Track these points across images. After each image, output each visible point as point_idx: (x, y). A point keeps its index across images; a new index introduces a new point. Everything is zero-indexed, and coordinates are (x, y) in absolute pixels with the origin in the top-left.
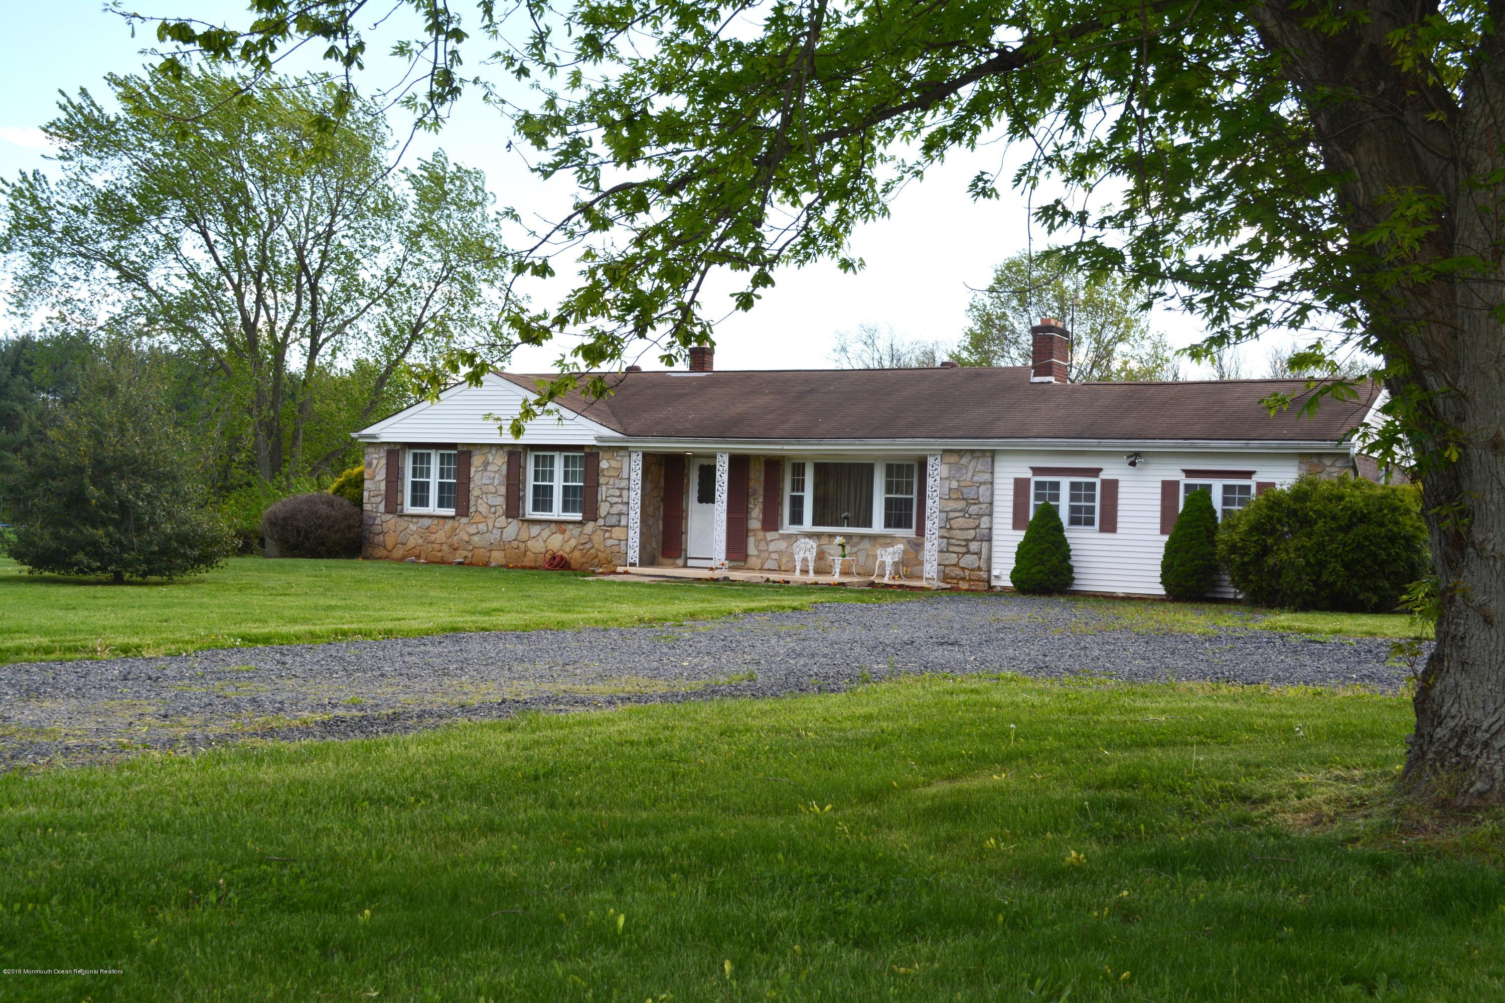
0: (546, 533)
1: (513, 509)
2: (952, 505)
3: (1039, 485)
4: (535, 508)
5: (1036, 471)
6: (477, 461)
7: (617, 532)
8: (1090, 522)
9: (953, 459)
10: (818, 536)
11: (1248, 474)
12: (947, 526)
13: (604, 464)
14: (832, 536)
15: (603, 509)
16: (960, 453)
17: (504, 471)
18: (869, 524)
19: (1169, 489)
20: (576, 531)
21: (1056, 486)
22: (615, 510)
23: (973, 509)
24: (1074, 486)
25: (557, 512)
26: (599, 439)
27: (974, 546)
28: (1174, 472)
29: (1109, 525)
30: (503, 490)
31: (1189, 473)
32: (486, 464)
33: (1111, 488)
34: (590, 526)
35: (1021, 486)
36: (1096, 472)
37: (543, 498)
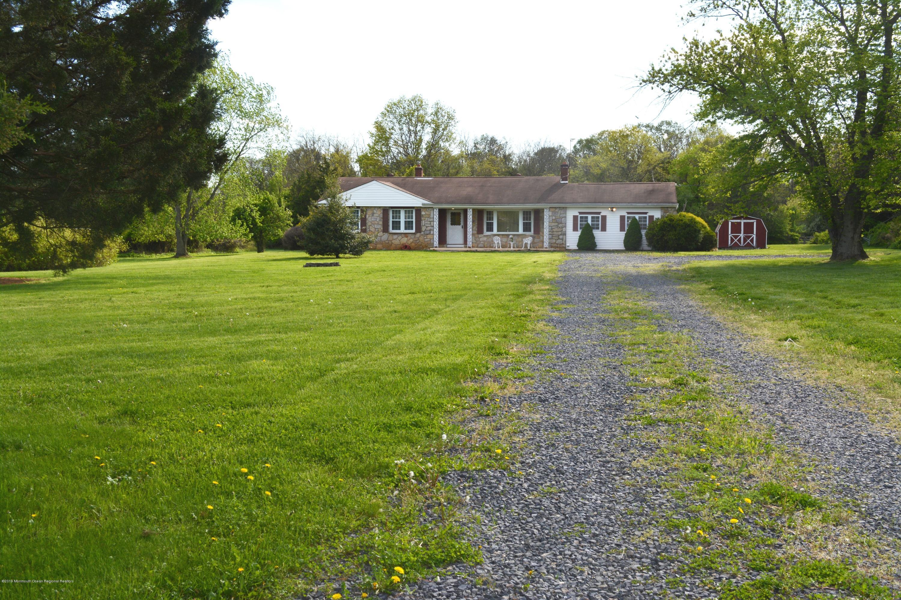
0: (400, 237)
1: (385, 229)
2: (553, 224)
3: (581, 217)
4: (393, 229)
5: (580, 213)
6: (369, 212)
7: (429, 236)
8: (598, 228)
9: (553, 210)
10: (498, 235)
11: (646, 213)
12: (551, 231)
13: (423, 213)
14: (508, 235)
15: (423, 229)
16: (555, 208)
17: (381, 216)
18: (518, 231)
19: (622, 218)
20: (413, 236)
21: (587, 217)
22: (429, 228)
23: (560, 225)
24: (592, 217)
25: (402, 230)
26: (423, 204)
27: (561, 237)
28: (624, 213)
29: (604, 229)
30: (381, 223)
31: (628, 213)
32: (373, 214)
33: (604, 218)
34: (418, 235)
35: (575, 218)
36: (599, 213)
37: (396, 225)
